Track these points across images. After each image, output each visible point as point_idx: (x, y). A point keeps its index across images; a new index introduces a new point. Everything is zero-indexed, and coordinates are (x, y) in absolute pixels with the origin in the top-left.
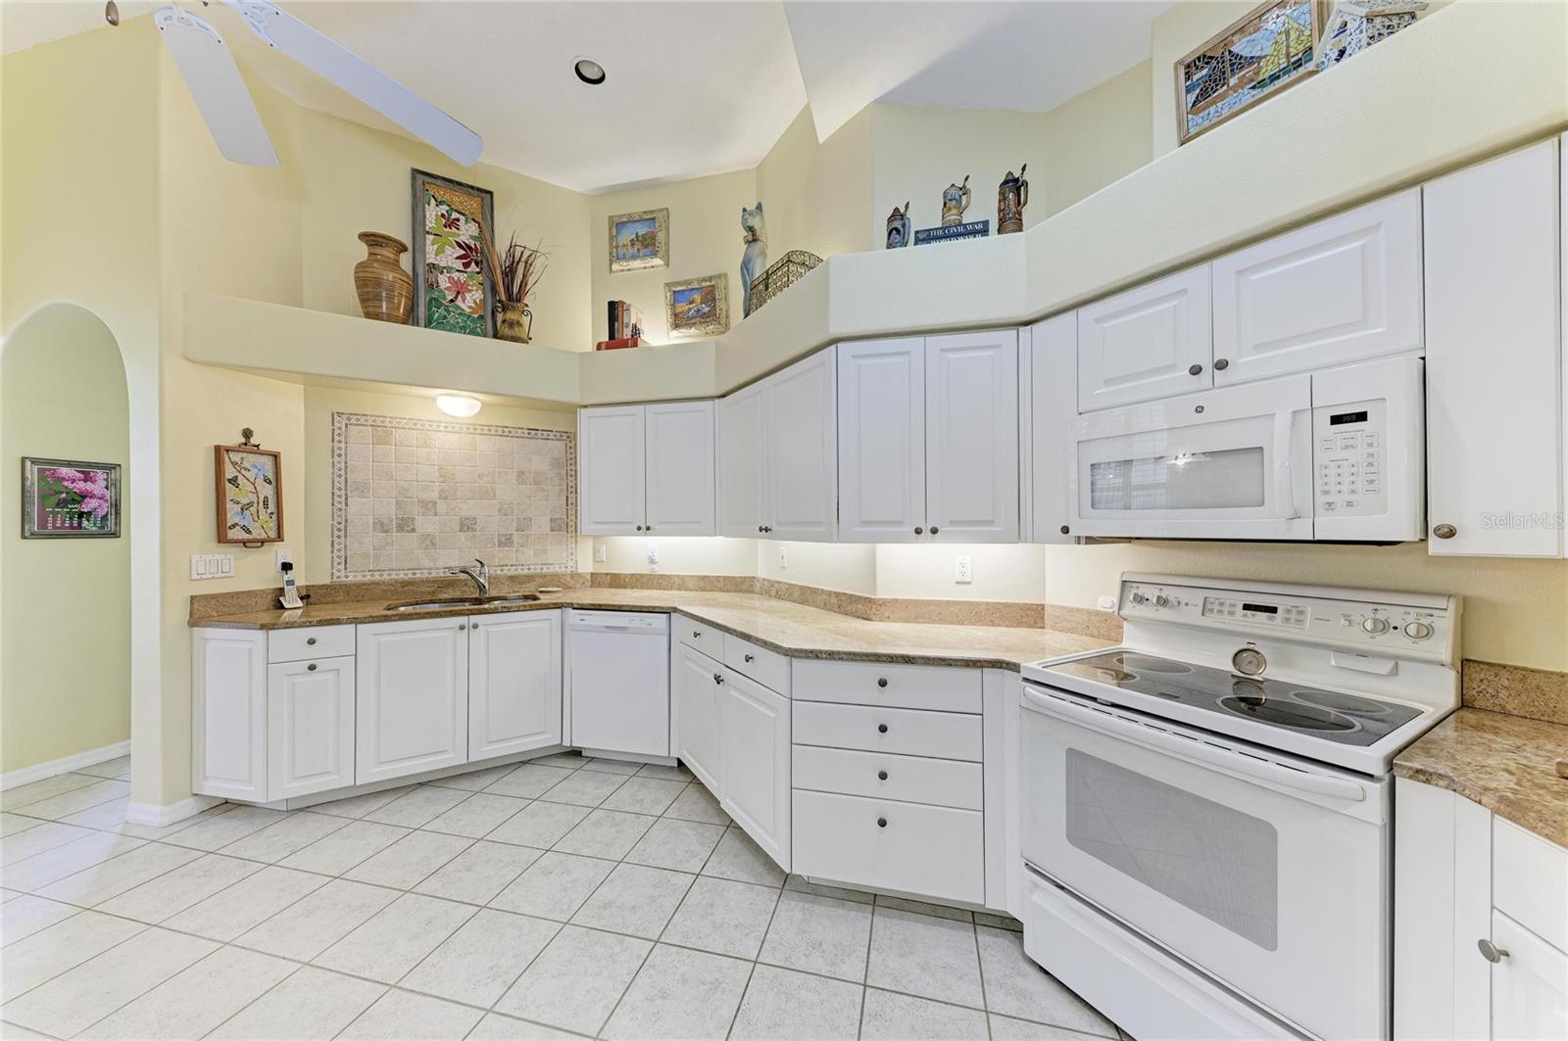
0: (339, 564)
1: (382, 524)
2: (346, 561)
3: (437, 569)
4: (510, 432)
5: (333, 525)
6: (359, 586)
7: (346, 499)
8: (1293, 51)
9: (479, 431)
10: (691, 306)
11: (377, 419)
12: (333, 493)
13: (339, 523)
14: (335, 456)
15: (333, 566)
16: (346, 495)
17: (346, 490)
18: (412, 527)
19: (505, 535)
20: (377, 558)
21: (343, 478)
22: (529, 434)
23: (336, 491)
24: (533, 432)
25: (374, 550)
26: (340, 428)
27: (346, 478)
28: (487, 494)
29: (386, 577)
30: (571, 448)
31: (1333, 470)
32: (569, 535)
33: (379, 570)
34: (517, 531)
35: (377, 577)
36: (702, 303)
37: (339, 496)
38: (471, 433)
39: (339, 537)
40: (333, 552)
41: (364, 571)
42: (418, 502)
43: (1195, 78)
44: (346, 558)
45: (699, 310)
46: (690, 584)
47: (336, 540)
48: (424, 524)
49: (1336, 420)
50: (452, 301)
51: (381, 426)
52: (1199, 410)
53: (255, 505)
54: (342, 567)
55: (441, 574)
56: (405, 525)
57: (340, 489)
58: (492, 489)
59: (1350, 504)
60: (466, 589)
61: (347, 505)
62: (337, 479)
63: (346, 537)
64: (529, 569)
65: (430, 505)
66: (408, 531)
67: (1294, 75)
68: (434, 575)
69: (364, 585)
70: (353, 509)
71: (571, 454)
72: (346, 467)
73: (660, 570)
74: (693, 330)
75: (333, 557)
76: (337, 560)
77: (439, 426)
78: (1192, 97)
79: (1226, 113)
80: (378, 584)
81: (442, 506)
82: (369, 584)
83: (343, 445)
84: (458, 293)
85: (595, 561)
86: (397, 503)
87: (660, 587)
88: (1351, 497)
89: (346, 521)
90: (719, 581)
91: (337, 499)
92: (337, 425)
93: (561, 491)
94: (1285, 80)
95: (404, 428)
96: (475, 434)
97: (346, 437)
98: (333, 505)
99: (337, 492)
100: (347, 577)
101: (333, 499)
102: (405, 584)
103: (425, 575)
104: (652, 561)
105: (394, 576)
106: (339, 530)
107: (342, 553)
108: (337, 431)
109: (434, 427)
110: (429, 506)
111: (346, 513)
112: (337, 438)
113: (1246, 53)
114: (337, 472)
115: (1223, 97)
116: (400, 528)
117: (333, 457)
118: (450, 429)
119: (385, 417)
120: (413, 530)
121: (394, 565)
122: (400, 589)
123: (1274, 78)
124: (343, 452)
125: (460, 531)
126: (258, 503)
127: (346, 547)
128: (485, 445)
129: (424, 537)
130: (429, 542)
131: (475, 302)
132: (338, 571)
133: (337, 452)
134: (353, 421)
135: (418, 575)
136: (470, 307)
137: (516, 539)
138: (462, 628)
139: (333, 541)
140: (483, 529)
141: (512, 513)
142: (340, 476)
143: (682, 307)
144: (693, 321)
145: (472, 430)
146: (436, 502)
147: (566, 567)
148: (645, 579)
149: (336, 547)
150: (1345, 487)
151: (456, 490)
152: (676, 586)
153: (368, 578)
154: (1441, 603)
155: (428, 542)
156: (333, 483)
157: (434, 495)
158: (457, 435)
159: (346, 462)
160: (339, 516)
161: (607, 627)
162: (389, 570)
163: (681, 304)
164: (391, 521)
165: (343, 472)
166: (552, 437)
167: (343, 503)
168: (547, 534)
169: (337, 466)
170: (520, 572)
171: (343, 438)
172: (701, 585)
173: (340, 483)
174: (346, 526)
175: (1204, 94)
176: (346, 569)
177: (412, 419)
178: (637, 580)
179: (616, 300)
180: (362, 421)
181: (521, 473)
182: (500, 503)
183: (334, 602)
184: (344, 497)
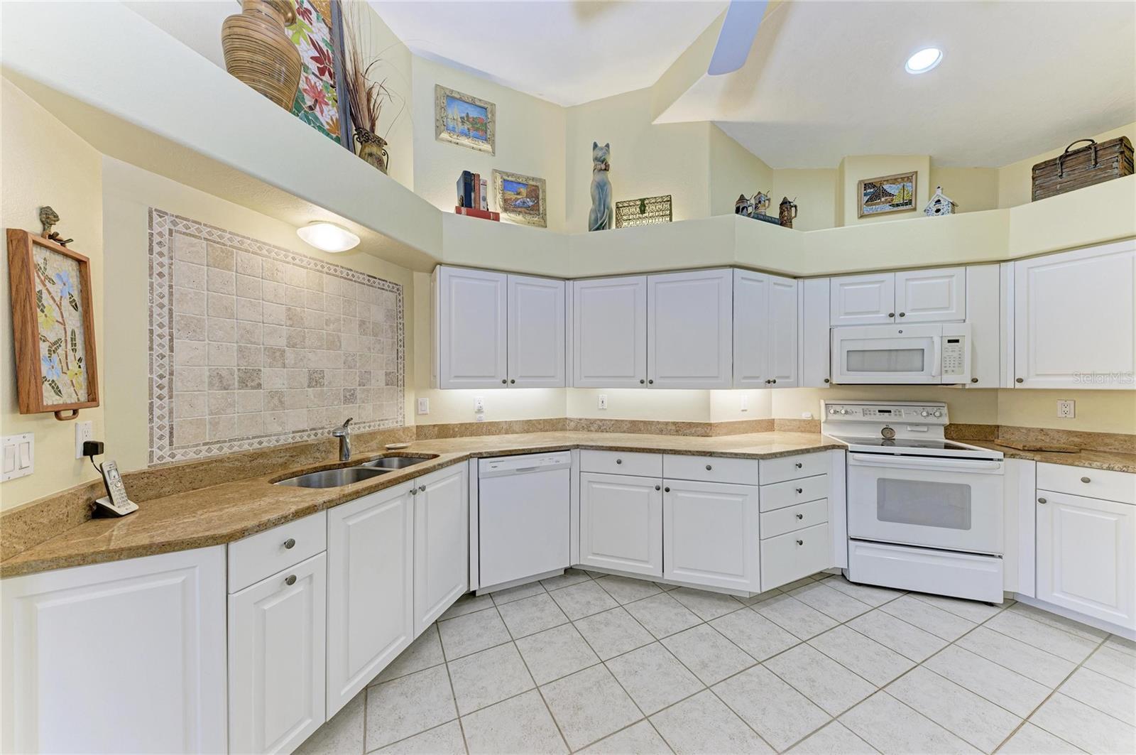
0: (161, 437)
1: (221, 377)
2: (171, 433)
3: (285, 434)
4: (353, 276)
5: (151, 380)
6: (196, 466)
7: (171, 340)
8: (905, 198)
9: (325, 270)
10: (519, 197)
11: (214, 231)
12: (151, 332)
13: (161, 377)
14: (155, 275)
15: (151, 441)
16: (171, 335)
17: (171, 328)
18: (256, 382)
19: (351, 390)
20: (215, 424)
21: (166, 310)
22: (369, 280)
23: (155, 327)
24: (372, 280)
25: (211, 414)
26: (160, 234)
27: (170, 310)
28: (333, 344)
29: (226, 451)
30: (400, 300)
31: (948, 360)
32: (399, 388)
33: (218, 442)
34: (359, 385)
35: (215, 452)
36: (527, 197)
37: (161, 336)
38: (318, 271)
39: (160, 398)
40: (151, 420)
41: (197, 445)
42: (265, 350)
43: (868, 191)
44: (172, 428)
45: (524, 202)
46: (516, 428)
47: (157, 402)
48: (274, 379)
49: (949, 341)
50: (311, 108)
51: (218, 243)
52: (900, 332)
53: (63, 344)
54: (166, 441)
55: (290, 440)
56: (249, 379)
57: (161, 326)
58: (338, 336)
59: (953, 371)
60: (318, 455)
61: (171, 350)
62: (156, 310)
63: (171, 397)
64: (370, 427)
65: (278, 354)
66: (253, 388)
67: (905, 208)
68: (282, 442)
69: (202, 464)
70: (181, 355)
71: (400, 307)
72: (171, 294)
73: (486, 418)
74: (520, 218)
75: (152, 428)
76: (157, 433)
77: (286, 256)
78: (866, 199)
79: (879, 211)
80: (221, 461)
81: (290, 355)
82: (208, 463)
83: (165, 260)
84: (316, 100)
85: (417, 413)
86: (240, 350)
87: (489, 433)
88: (953, 369)
89: (171, 374)
90: (540, 424)
91: (157, 340)
92: (157, 229)
93: (393, 343)
94: (901, 208)
95: (246, 251)
96: (321, 272)
97: (170, 250)
98: (151, 349)
99: (157, 331)
100: (173, 456)
101: (151, 340)
102: (254, 456)
103: (273, 443)
104: (480, 411)
105: (236, 449)
106: (161, 387)
107: (166, 422)
108: (157, 239)
109: (281, 257)
110: (276, 355)
111: (171, 361)
112: (156, 249)
113: (888, 190)
114: (157, 300)
115: (879, 204)
116: (243, 383)
117: (151, 275)
118: (297, 261)
119: (224, 231)
120: (259, 386)
121: (236, 434)
122: (248, 465)
123: (898, 205)
124: (165, 270)
125: (309, 387)
126: (66, 341)
127: (171, 412)
128: (332, 285)
129: (273, 394)
130: (278, 400)
131: (332, 120)
132: (160, 448)
133: (157, 269)
134: (180, 227)
135: (265, 444)
136: (328, 123)
137: (359, 395)
138: (414, 492)
139: (151, 404)
140: (330, 383)
141: (355, 365)
142: (161, 306)
143: (511, 195)
144: (519, 209)
145: (319, 267)
146: (284, 351)
147: (397, 422)
148: (475, 428)
149: (157, 412)
150: (952, 365)
151: (304, 337)
152: (503, 431)
153: (204, 455)
154: (943, 405)
155: (276, 401)
156: (151, 316)
157: (282, 342)
158: (306, 270)
159: (171, 287)
160: (161, 366)
161: (518, 470)
162: (230, 441)
163: (509, 192)
164: (232, 374)
165: (166, 301)
166: (386, 287)
167: (167, 347)
168: (383, 389)
169: (157, 290)
170: (362, 430)
171: (165, 250)
172: (526, 428)
173: (162, 317)
174: (171, 381)
175: (871, 200)
176: (171, 443)
177: (257, 241)
178: (466, 429)
179: (472, 172)
180: (193, 230)
181: (362, 323)
182: (345, 354)
183: (159, 496)
184: (168, 338)
